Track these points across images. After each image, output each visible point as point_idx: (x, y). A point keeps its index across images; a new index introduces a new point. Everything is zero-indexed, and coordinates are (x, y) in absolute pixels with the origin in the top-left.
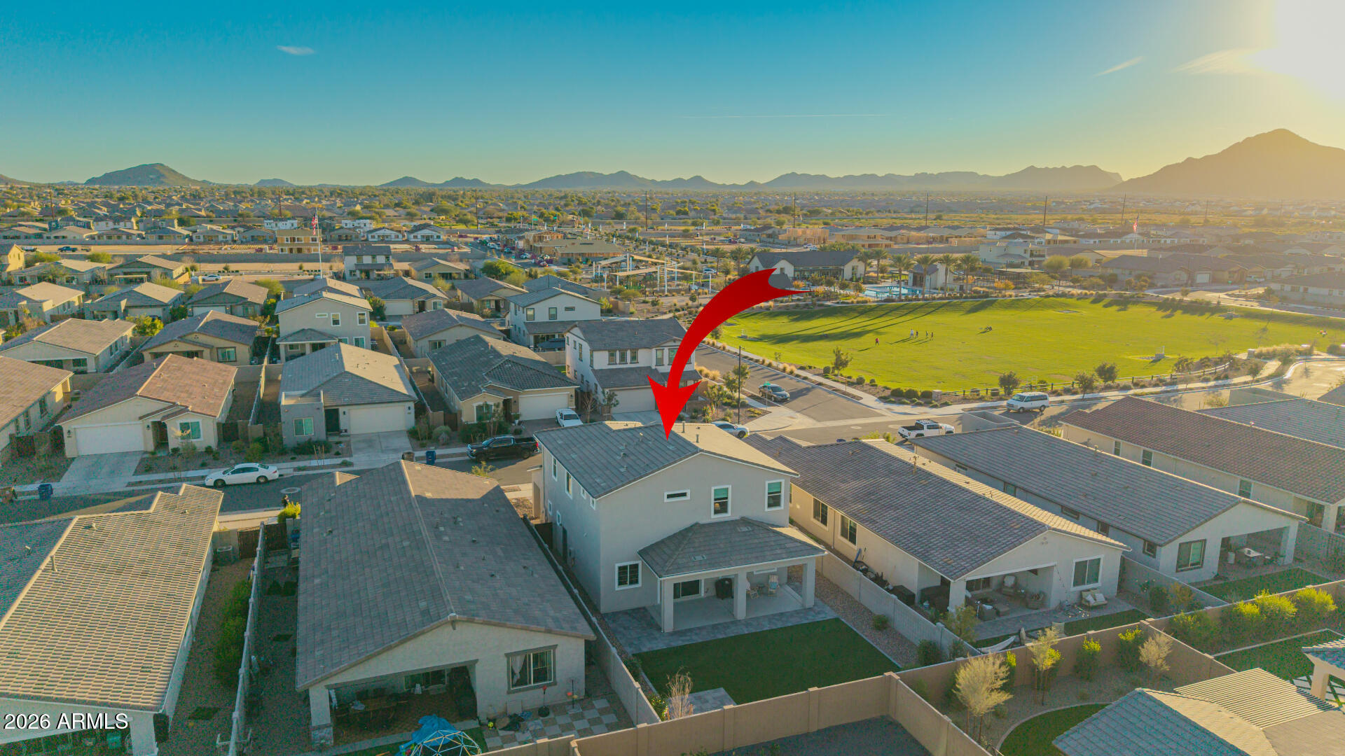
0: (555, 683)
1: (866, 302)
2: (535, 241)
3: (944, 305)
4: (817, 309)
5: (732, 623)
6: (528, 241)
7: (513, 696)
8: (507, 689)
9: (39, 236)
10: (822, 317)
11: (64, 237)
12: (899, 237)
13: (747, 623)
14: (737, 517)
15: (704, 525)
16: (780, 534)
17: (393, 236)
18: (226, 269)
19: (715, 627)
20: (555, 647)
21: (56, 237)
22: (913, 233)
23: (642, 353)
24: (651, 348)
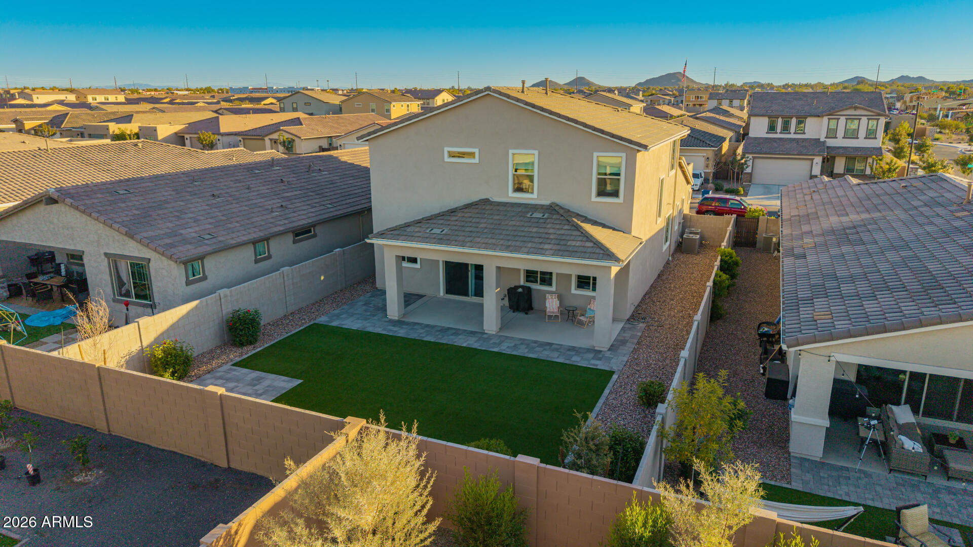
0: (155, 306)
7: (118, 306)
8: (112, 295)
14: (546, 202)
20: (149, 261)
23: (810, 122)
24: (823, 116)
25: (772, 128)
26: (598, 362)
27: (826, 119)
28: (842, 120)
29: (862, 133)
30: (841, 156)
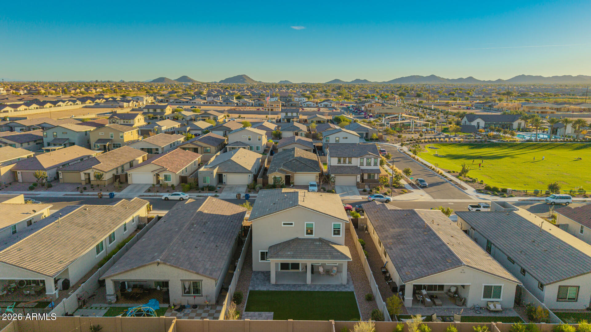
0: (202, 296)
1: (515, 141)
2: (368, 107)
3: (561, 145)
4: (486, 143)
5: (304, 285)
6: (366, 107)
7: (184, 298)
8: (181, 294)
9: (187, 102)
10: (487, 147)
11: (195, 103)
12: (563, 108)
13: (310, 286)
14: (318, 238)
15: (300, 239)
16: (333, 248)
17: (312, 105)
18: (240, 116)
19: (294, 285)
20: (202, 280)
21: (192, 103)
22: (572, 107)
23: (354, 160)
24: (358, 157)
25: (339, 161)
26: (347, 289)
27: (359, 159)
28: (365, 159)
29: (372, 164)
30: (365, 173)
